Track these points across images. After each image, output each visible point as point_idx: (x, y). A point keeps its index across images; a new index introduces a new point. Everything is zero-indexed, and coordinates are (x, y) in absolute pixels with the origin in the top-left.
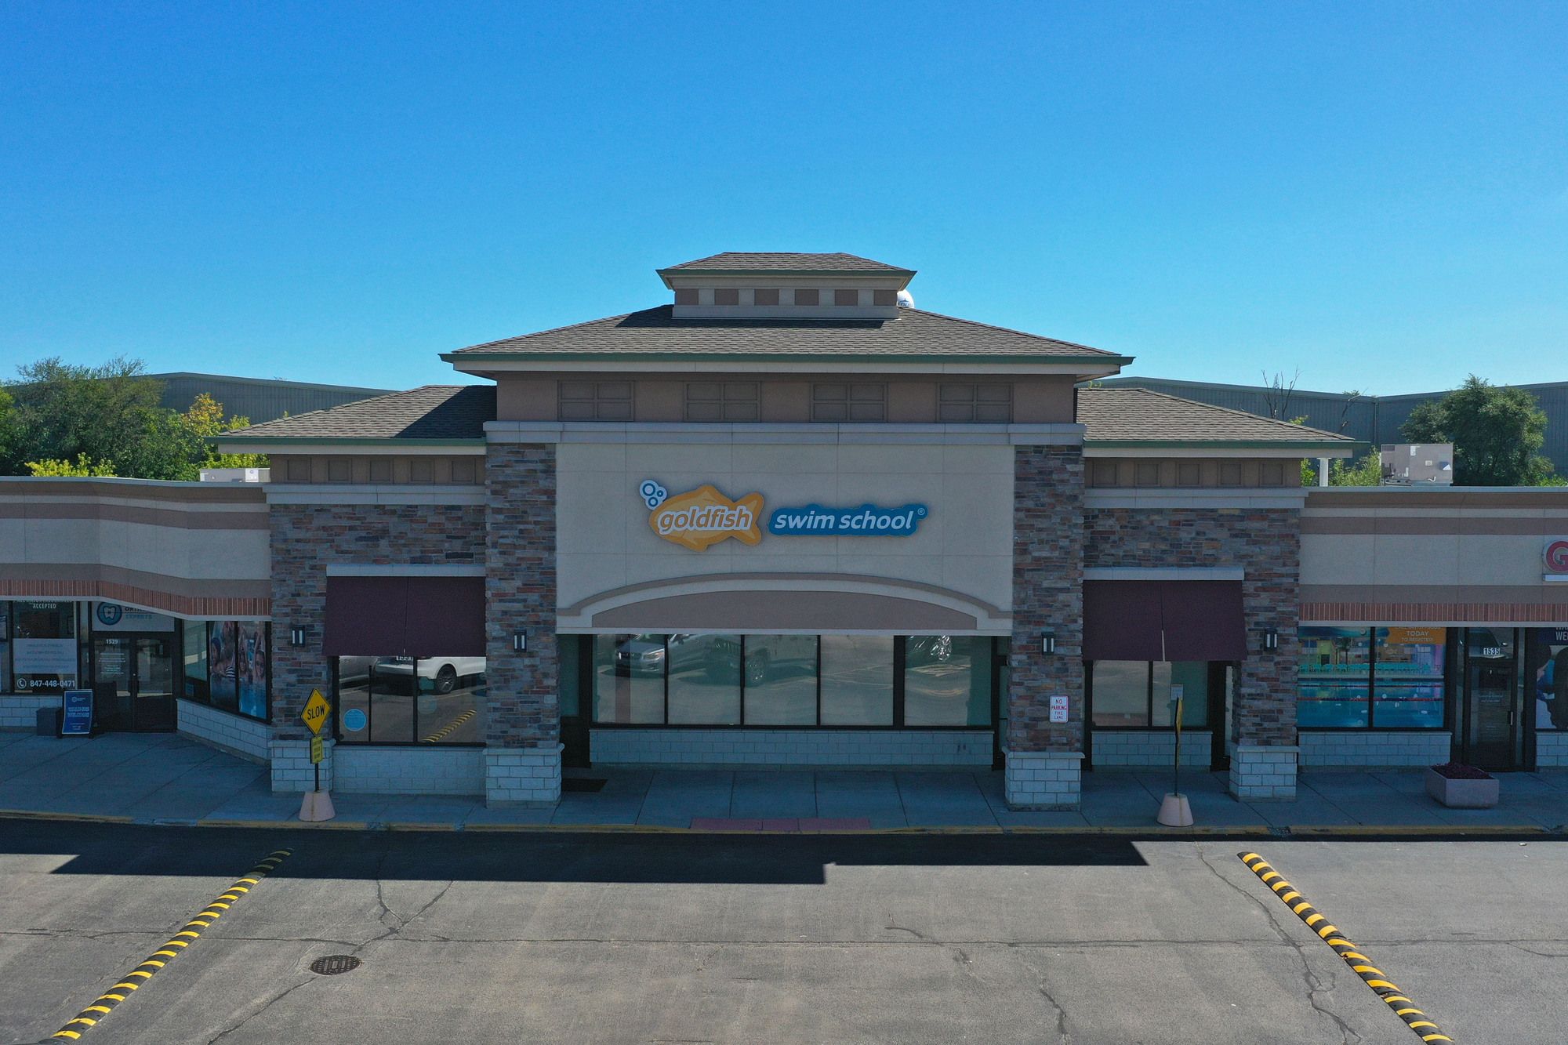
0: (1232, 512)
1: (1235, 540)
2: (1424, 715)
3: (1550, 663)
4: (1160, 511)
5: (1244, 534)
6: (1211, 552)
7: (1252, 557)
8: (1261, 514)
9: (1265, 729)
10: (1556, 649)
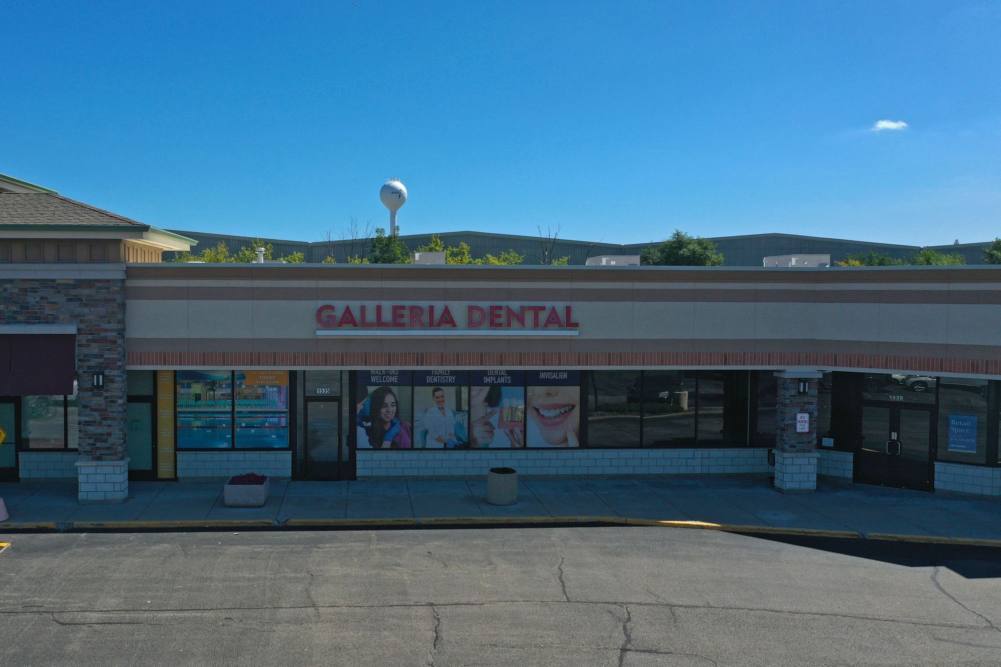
0: (68, 282)
1: (70, 303)
2: (273, 439)
3: (366, 401)
4: (11, 281)
5: (78, 299)
6: (51, 313)
7: (84, 316)
8: (89, 283)
9: (98, 448)
10: (371, 389)
